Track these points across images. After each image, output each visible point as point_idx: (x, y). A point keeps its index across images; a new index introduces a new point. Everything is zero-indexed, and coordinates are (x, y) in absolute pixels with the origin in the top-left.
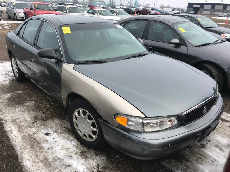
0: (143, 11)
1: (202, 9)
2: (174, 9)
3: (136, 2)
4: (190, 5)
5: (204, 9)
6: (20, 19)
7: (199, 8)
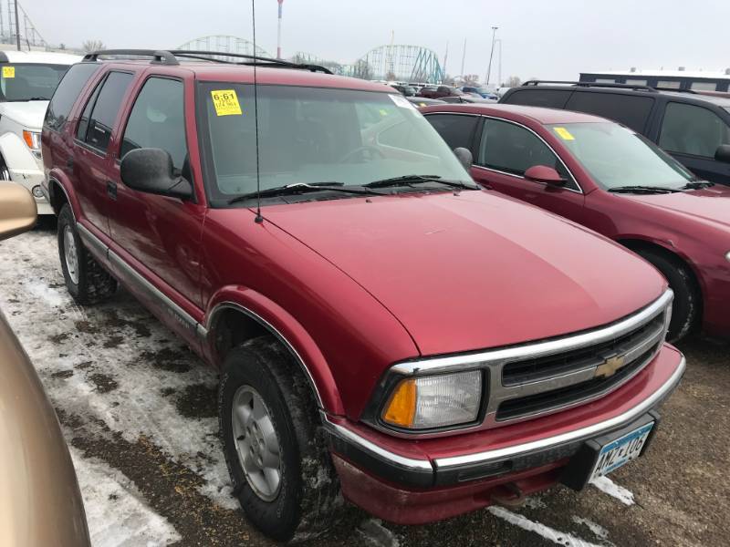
3: (438, 68)
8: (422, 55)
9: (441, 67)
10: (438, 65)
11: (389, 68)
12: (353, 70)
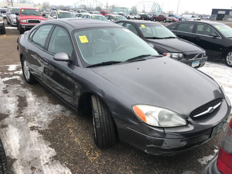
0: (160, 17)
1: (228, 16)
2: (194, 15)
3: (160, 9)
4: (215, 11)
5: (230, 16)
6: (14, 24)
7: (224, 15)
8: (154, 4)
9: (161, 8)
10: (160, 7)
11: (143, 8)
12: (131, 10)
